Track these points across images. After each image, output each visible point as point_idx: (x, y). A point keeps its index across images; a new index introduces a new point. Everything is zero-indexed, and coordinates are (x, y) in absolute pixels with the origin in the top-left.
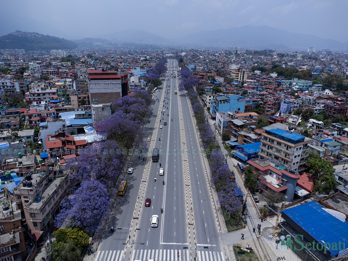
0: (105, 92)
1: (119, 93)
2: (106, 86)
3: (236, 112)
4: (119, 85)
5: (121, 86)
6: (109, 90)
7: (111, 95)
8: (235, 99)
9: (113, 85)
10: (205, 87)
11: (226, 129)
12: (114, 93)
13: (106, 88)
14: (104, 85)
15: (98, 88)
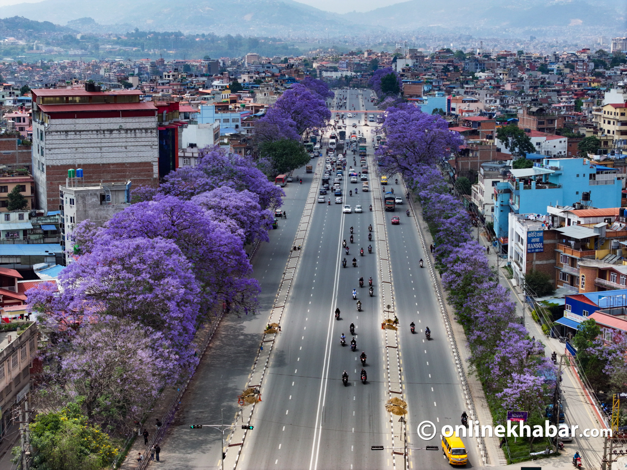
0: (98, 161)
1: (149, 164)
2: (103, 140)
3: (574, 206)
4: (149, 134)
5: (156, 141)
6: (114, 155)
7: (119, 172)
8: (581, 176)
9: (129, 135)
10: (481, 163)
11: (538, 262)
12: (132, 164)
13: (101, 148)
14: (95, 136)
15: (73, 146)
